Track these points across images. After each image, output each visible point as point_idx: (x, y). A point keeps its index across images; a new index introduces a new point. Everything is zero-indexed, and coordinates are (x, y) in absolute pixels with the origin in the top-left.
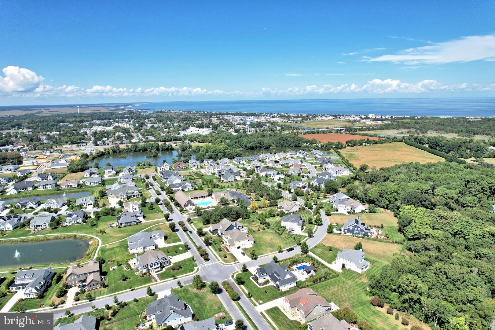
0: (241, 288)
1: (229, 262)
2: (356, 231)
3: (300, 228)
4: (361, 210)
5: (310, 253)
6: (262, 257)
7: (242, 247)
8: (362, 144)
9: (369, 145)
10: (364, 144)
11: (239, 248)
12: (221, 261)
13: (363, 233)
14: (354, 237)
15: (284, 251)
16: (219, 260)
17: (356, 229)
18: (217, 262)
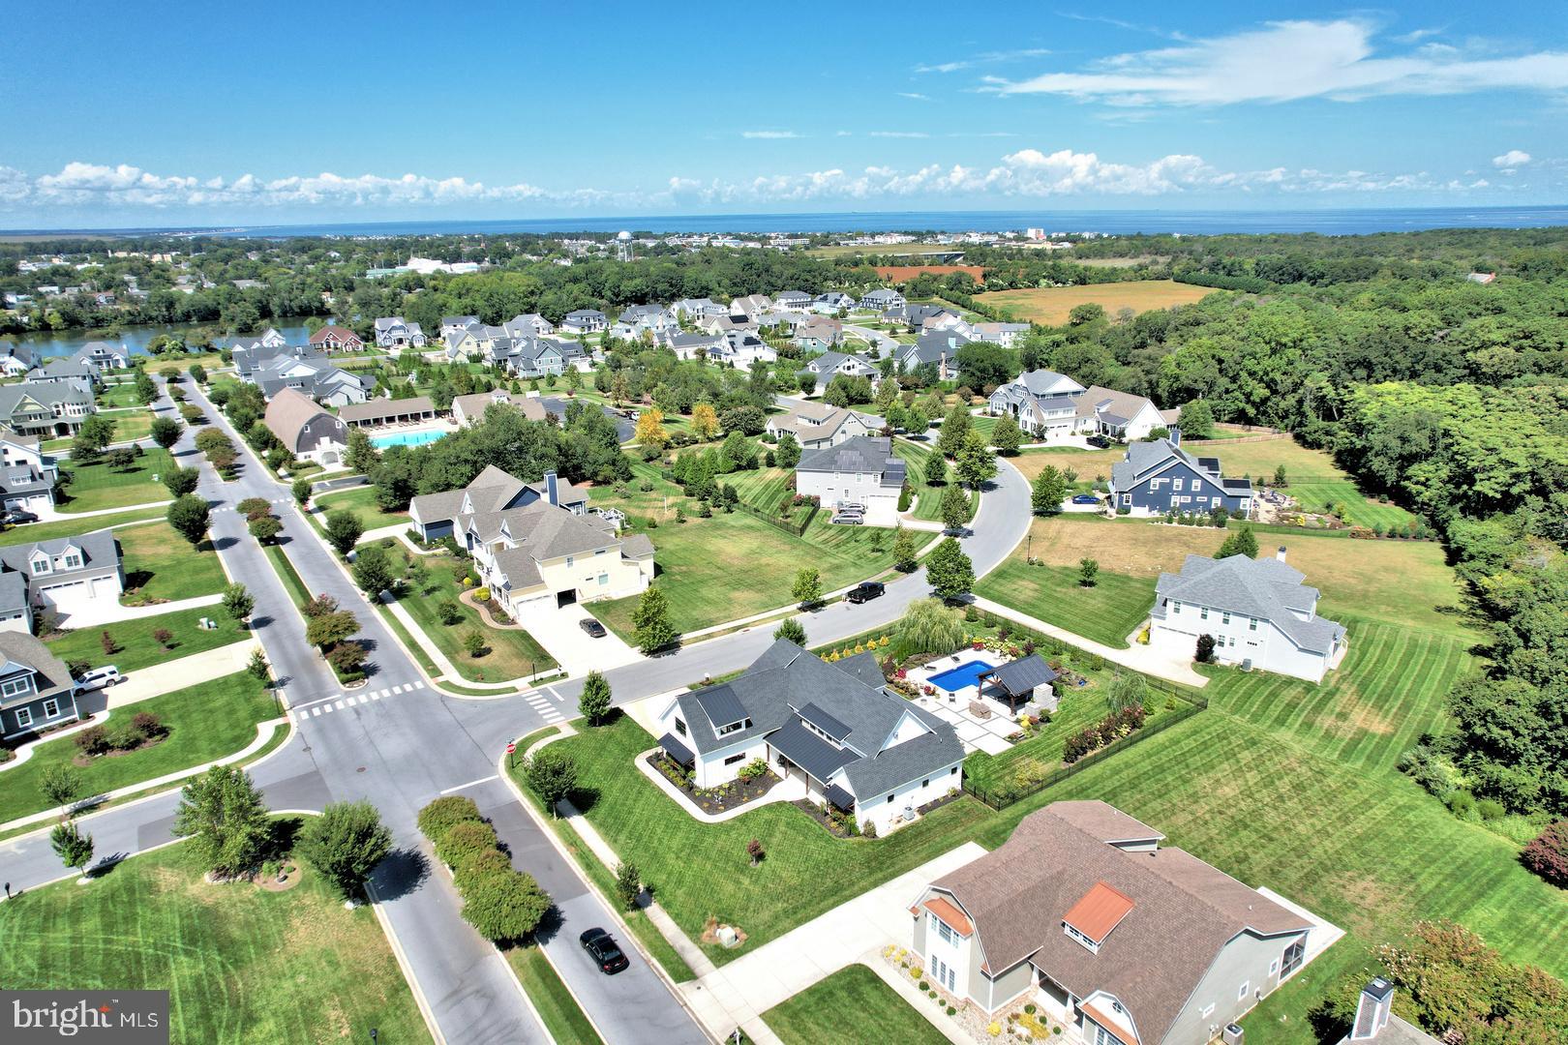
0: (573, 841)
1: (499, 680)
2: (1180, 493)
3: (896, 502)
4: (1149, 429)
5: (981, 604)
6: (709, 636)
7: (587, 593)
8: (1037, 282)
9: (1059, 285)
10: (1043, 282)
11: (566, 597)
12: (452, 675)
13: (1217, 502)
14: (1175, 524)
15: (832, 601)
16: (435, 672)
17: (1178, 483)
18: (425, 681)
